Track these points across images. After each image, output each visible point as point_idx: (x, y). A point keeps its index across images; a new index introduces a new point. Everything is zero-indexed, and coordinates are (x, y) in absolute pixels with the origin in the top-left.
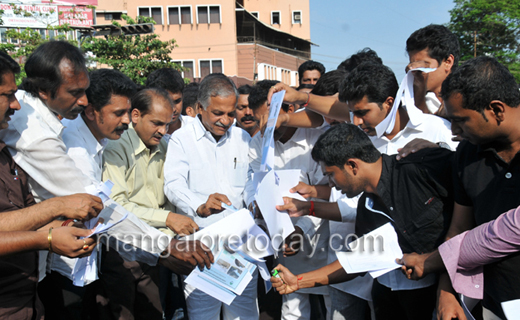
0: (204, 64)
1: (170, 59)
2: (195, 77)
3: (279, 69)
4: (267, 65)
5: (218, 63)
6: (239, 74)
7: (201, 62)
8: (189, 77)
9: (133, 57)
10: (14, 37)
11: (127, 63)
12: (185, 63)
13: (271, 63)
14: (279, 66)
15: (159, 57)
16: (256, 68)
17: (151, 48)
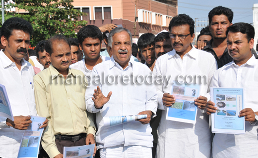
0: (98, 10)
1: (72, 6)
2: (91, 19)
3: (154, 14)
4: (145, 11)
5: (108, 9)
6: (124, 17)
7: (96, 8)
8: (86, 19)
9: (44, 4)
11: (40, 9)
12: (83, 8)
13: (147, 9)
14: (153, 11)
15: (64, 5)
16: (137, 13)
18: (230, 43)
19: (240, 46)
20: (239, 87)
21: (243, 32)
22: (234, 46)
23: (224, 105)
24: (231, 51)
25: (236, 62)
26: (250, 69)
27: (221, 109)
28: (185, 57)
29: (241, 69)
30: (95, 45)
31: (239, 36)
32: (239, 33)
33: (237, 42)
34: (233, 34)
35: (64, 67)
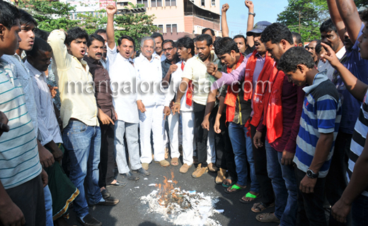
0: (168, 26)
1: (153, 24)
2: (164, 32)
4: (199, 26)
5: (175, 25)
6: (185, 31)
9: (135, 23)
10: (80, 16)
12: (159, 25)
15: (147, 23)
16: (194, 28)
17: (143, 19)
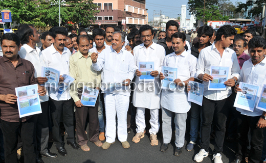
0: (106, 5)
1: (93, 3)
2: (102, 9)
3: (133, 7)
4: (129, 6)
6: (118, 8)
7: (104, 4)
11: (77, 4)
12: (98, 4)
16: (125, 7)
18: (174, 43)
19: (179, 45)
20: (176, 67)
21: (180, 38)
22: (176, 45)
23: (167, 75)
24: (174, 47)
25: (176, 53)
26: (183, 58)
27: (166, 77)
28: (149, 48)
29: (178, 57)
30: (101, 39)
31: (178, 40)
32: (178, 38)
33: (177, 43)
34: (176, 39)
35: (85, 52)
